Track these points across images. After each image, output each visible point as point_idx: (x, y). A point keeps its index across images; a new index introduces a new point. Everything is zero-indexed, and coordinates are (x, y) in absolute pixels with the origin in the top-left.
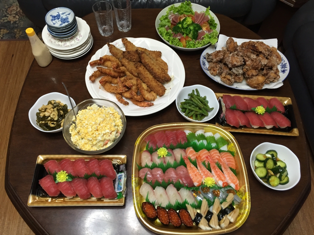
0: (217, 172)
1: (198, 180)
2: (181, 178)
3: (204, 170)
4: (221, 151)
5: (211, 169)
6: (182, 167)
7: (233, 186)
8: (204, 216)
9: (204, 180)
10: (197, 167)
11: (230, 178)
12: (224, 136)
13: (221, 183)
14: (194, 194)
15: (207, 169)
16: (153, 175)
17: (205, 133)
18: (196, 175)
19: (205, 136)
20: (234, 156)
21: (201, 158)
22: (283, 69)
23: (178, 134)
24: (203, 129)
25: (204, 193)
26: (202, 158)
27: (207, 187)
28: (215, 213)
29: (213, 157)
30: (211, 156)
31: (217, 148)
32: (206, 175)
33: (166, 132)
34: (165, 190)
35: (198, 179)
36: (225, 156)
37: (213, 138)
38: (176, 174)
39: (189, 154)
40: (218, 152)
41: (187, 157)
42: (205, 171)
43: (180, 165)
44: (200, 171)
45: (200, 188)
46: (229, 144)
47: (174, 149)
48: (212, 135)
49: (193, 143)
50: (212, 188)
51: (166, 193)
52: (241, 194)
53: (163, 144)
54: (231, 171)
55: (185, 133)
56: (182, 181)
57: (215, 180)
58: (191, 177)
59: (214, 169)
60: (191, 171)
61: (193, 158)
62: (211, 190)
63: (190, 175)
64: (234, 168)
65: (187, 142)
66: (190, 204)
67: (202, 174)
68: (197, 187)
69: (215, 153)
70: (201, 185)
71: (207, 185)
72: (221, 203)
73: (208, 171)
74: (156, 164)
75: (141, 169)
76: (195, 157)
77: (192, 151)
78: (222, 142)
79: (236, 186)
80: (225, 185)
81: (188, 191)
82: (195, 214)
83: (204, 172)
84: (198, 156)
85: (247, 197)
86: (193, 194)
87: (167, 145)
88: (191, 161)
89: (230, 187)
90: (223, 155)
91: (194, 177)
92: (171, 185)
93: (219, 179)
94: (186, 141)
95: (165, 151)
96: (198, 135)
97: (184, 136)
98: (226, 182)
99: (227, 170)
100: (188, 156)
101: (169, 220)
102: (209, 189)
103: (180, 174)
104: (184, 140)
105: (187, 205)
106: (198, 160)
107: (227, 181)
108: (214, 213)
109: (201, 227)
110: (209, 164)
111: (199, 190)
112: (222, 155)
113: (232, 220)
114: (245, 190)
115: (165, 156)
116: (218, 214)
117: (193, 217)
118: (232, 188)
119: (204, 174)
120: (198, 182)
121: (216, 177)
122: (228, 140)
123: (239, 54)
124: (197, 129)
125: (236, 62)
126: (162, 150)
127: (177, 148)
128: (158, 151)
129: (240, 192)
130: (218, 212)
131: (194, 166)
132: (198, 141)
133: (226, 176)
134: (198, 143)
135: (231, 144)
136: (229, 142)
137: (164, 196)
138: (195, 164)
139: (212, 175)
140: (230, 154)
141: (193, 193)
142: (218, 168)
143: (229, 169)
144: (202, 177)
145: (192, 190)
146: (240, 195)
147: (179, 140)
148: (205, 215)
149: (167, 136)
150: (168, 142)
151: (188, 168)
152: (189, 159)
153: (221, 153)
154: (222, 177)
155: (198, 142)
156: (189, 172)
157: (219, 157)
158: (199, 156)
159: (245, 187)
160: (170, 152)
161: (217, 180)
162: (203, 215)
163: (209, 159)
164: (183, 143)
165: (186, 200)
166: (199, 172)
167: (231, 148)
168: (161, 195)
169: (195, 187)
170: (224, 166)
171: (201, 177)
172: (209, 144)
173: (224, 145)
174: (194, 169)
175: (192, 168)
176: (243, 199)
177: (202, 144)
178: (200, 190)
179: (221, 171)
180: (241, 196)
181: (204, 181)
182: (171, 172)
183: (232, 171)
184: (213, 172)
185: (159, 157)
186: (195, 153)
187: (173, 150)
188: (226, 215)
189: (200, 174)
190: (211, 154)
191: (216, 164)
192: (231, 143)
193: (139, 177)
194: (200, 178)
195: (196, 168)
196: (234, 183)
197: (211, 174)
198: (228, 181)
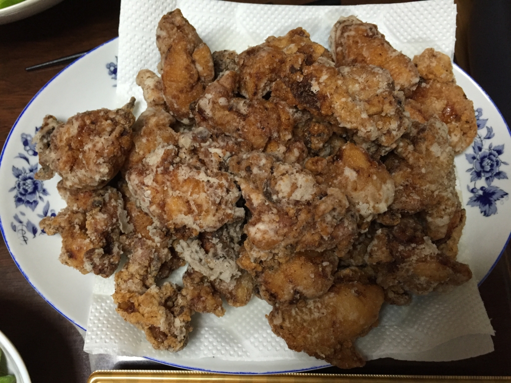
22: (481, 183)
123: (207, 153)
125: (190, 211)
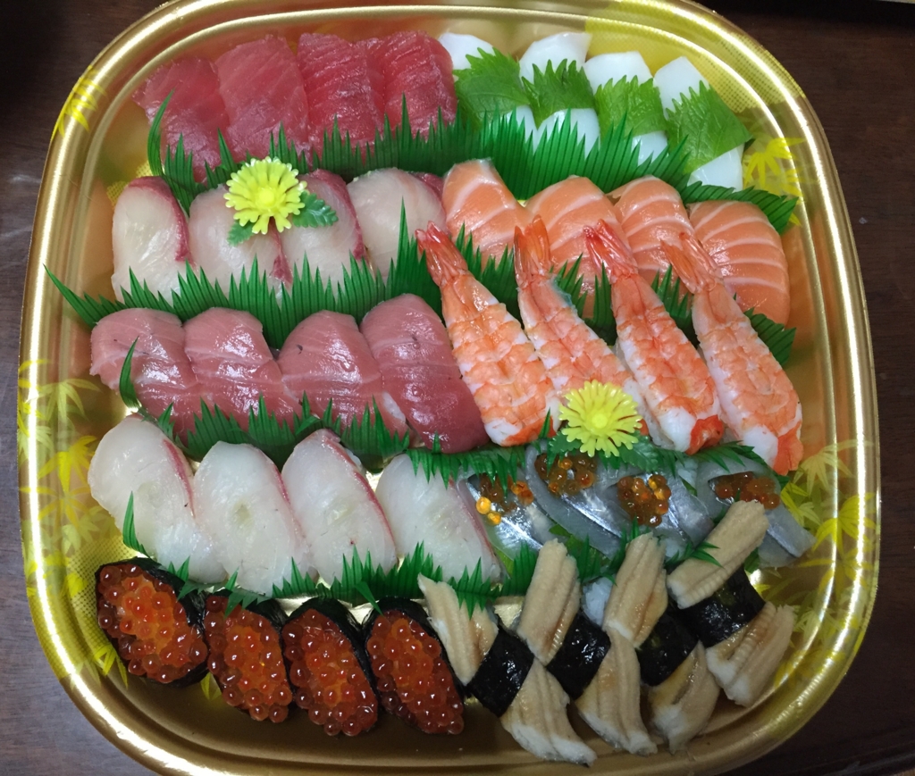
0: (655, 345)
1: (515, 405)
2: (397, 389)
3: (564, 330)
4: (696, 195)
5: (620, 322)
6: (411, 304)
7: (762, 442)
8: (543, 653)
9: (564, 402)
10: (514, 310)
11: (748, 392)
12: (728, 84)
13: (678, 427)
14: (485, 505)
15: (588, 323)
16: (187, 365)
17: (588, 58)
18: (503, 369)
19: (586, 83)
20: (782, 226)
21: (548, 243)
23: (393, 57)
24: (579, 26)
25: (555, 496)
26: (555, 245)
27: (576, 455)
28: (623, 639)
29: (637, 234)
30: (625, 228)
31: (673, 174)
32: (576, 365)
33: (307, 40)
34: (279, 467)
35: (519, 395)
36: (723, 228)
37: (649, 94)
38: (364, 359)
39: (467, 209)
40: (672, 197)
41: (446, 237)
42: (574, 335)
43: (396, 293)
44: (539, 341)
45: (531, 455)
46: (756, 144)
47: (361, 172)
48: (644, 76)
49: (502, 127)
50: (615, 462)
51: (284, 492)
52: (807, 500)
53: (276, 129)
54: (759, 342)
55: (442, 55)
56: (406, 406)
57: (639, 400)
58: (467, 380)
59: (638, 325)
60: (469, 337)
61: (491, 241)
62: (606, 478)
63: (465, 366)
64: (777, 315)
65: (453, 125)
66: (447, 575)
67: (550, 362)
68: (507, 456)
69: (655, 209)
70: (534, 438)
71: (578, 442)
72: (670, 566)
73: (593, 336)
74: (211, 281)
75: (101, 317)
76: (511, 233)
77: (489, 187)
78: (711, 129)
79: (784, 442)
80: (706, 435)
81: (438, 480)
82: (477, 646)
83: (564, 347)
84: (529, 231)
85: (855, 526)
86: (472, 504)
87: (304, 138)
88: (477, 267)
89: (747, 453)
90: (713, 225)
91: (492, 381)
92: (322, 435)
93: (671, 396)
94: (450, 116)
95: (284, 187)
96: (543, 70)
97: (437, 72)
98: (715, 420)
99: (729, 329)
100: (460, 224)
101: (294, 689)
102: (594, 470)
103: (389, 354)
104: (432, 104)
105: (424, 584)
106: (524, 261)
107: (721, 407)
108: (615, 641)
109: (517, 737)
110: (605, 291)
111: (519, 473)
112: (705, 220)
113: (741, 690)
114: (847, 473)
115: (282, 224)
116: (646, 645)
117: (466, 669)
118: (757, 459)
119: (563, 361)
120: (520, 418)
121: (650, 379)
122: (750, 117)
124: (536, 28)
126: (262, 176)
127: (376, 166)
128: (235, 181)
129: (802, 482)
130: (646, 631)
131: (494, 301)
132: (539, 113)
133: (721, 373)
134: (536, 132)
135: (772, 143)
136: (760, 129)
137: (267, 518)
138: (504, 288)
139: (621, 369)
140: (754, 218)
141: (477, 495)
142: (664, 314)
143: (745, 325)
144: (548, 381)
145: (471, 472)
146: (800, 501)
147: (395, 103)
148: (551, 655)
149: (306, 75)
150: (315, 118)
151: (453, 314)
152: (464, 249)
153: (695, 208)
154: (690, 380)
155: (538, 125)
156: (456, 345)
157: (683, 236)
158: (539, 230)
159: (848, 457)
160: (328, 192)
161: (653, 404)
162: (536, 646)
163: (606, 254)
164: (424, 126)
165: (419, 550)
166: (529, 345)
167: (768, 169)
168: (242, 512)
169: (494, 455)
170: (710, 305)
171: (539, 384)
172: (613, 136)
173: (721, 150)
174: (493, 326)
175: (481, 320)
176: (822, 534)
177: (567, 136)
178: (530, 478)
179: (684, 340)
180: (806, 511)
181: (559, 413)
182: (327, 342)
183: (760, 336)
184: (628, 343)
185: (241, 233)
186: (508, 204)
187: (348, 180)
188: (700, 646)
189: (533, 358)
190: (626, 216)
191: (655, 288)
192: (775, 135)
193: (84, 374)
194: (533, 389)
195: (509, 317)
196: (773, 428)
197: (617, 360)
198: (731, 409)
